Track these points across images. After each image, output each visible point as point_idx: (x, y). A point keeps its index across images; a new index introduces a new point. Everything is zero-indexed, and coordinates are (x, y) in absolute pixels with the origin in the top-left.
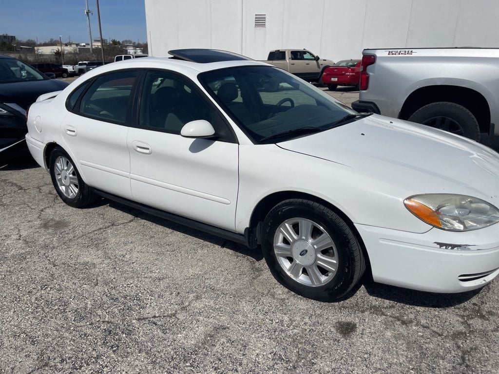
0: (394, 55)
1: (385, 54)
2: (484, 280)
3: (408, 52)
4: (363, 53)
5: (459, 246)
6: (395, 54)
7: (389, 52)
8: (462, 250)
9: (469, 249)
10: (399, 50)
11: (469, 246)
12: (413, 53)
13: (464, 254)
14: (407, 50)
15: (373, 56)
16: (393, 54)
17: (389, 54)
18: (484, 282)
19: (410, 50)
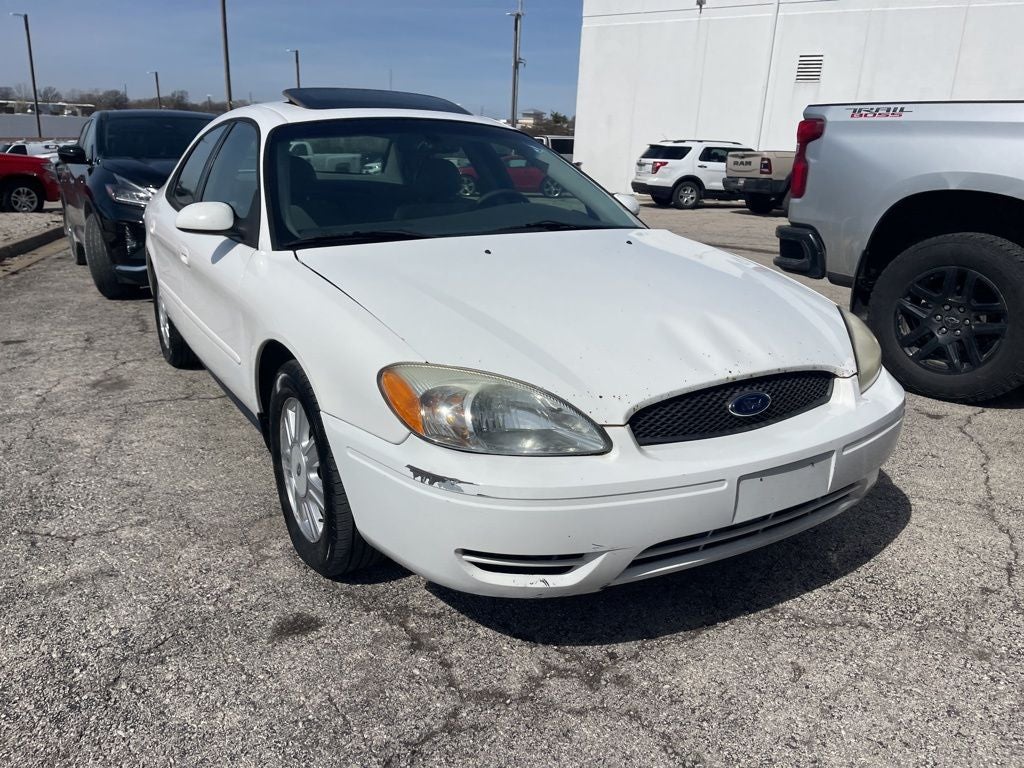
0: (863, 118)
1: (845, 115)
2: (544, 581)
3: (895, 110)
4: (805, 115)
5: (442, 479)
6: (866, 115)
7: (855, 111)
8: (447, 488)
9: (460, 491)
10: (875, 107)
11: (460, 482)
12: (904, 114)
13: (452, 500)
14: (892, 107)
15: (821, 120)
16: (861, 115)
17: (852, 116)
18: (542, 585)
19: (899, 106)
